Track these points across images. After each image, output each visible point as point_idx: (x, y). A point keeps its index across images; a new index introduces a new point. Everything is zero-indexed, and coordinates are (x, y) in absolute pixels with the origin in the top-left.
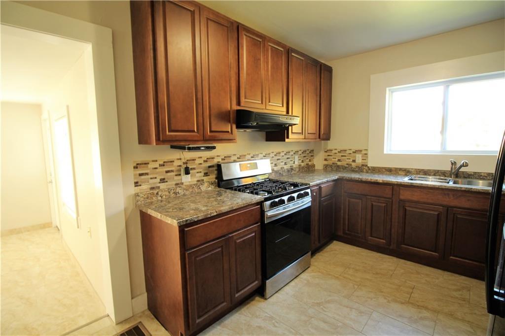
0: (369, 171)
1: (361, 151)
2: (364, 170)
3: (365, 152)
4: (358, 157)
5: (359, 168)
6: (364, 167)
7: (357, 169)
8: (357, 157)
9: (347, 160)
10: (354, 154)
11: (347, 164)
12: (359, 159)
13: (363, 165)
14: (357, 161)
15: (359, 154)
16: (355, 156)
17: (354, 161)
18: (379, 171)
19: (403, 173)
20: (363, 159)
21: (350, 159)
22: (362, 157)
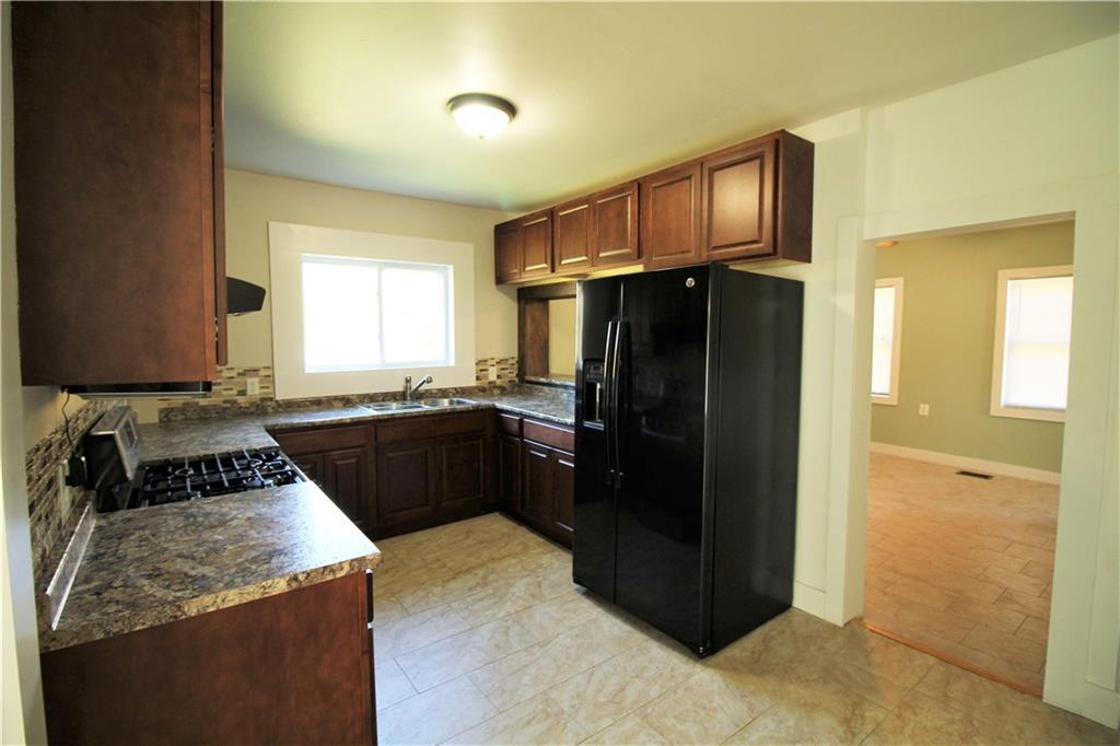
0: (280, 410)
1: (258, 370)
2: (270, 410)
3: (268, 372)
4: (253, 384)
5: (257, 406)
6: (269, 403)
7: (253, 409)
8: (249, 385)
9: (224, 393)
10: (240, 379)
11: (225, 402)
12: (254, 388)
13: (263, 399)
14: (249, 393)
15: (251, 376)
16: (246, 382)
17: (243, 393)
18: (299, 406)
19: (340, 404)
20: (262, 388)
21: (231, 389)
22: (260, 383)
